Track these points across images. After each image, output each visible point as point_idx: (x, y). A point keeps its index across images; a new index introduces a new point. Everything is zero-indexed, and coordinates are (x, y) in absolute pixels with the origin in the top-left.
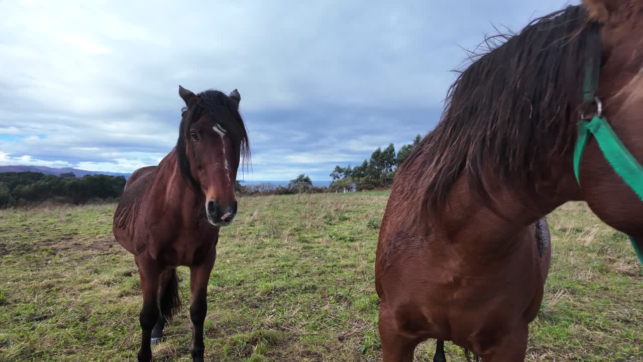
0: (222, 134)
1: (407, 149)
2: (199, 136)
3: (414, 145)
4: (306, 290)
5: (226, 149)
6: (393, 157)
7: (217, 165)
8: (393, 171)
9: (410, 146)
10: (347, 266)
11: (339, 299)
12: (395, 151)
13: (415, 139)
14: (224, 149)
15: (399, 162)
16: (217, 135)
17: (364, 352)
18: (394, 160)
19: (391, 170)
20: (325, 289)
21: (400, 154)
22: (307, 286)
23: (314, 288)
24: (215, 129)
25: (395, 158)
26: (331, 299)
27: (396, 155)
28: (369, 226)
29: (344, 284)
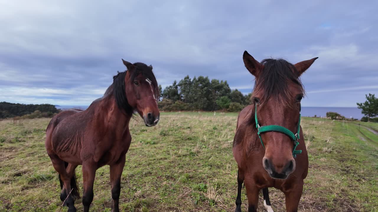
0: (150, 83)
1: (169, 88)
2: (139, 83)
3: (173, 86)
4: (146, 175)
5: (153, 89)
6: (161, 92)
7: (150, 97)
8: (161, 101)
9: (171, 87)
10: (161, 159)
11: (168, 178)
12: (162, 88)
13: (174, 83)
14: (152, 90)
15: (165, 95)
16: (148, 83)
17: (197, 203)
18: (162, 94)
19: (160, 100)
20: (156, 173)
21: (165, 91)
22: (146, 172)
23: (150, 173)
24: (147, 80)
25: (162, 93)
26: (164, 178)
27: (163, 92)
28: (161, 134)
29: (165, 169)
